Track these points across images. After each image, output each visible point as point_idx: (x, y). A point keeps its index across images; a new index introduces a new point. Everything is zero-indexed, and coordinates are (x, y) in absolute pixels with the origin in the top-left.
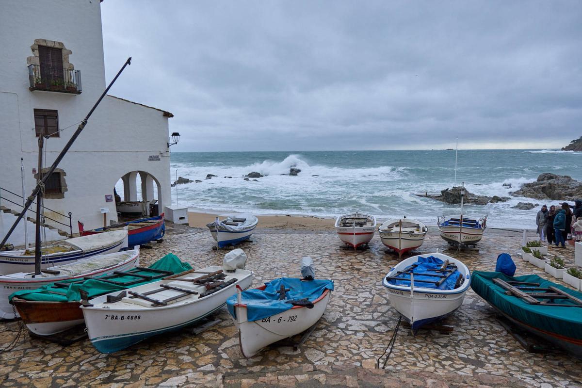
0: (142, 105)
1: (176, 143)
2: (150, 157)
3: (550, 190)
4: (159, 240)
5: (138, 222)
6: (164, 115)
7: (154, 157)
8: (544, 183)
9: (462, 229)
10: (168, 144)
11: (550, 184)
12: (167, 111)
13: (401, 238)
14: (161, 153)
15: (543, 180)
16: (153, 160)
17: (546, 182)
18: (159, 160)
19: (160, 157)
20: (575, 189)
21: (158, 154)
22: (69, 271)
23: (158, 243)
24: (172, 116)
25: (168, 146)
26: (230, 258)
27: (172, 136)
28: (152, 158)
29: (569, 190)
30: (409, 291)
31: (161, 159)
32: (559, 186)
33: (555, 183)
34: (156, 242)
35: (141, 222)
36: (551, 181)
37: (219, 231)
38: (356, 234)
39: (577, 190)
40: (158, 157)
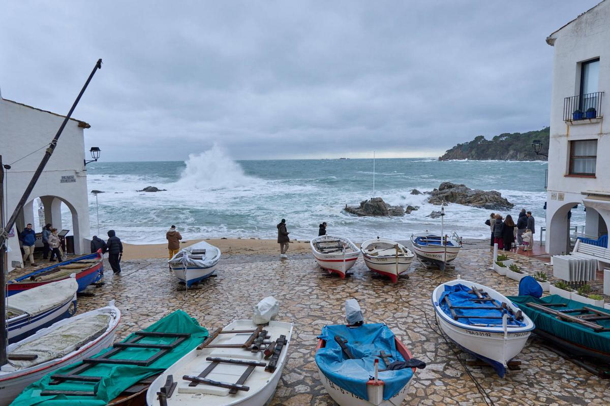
0: (50, 112)
1: (96, 160)
2: (63, 177)
3: (452, 198)
4: (99, 284)
5: (68, 264)
6: (79, 126)
7: (69, 177)
8: (447, 192)
9: (447, 249)
10: (85, 161)
11: (452, 193)
12: (82, 121)
13: (399, 263)
14: (77, 173)
15: (444, 189)
16: (66, 181)
17: (448, 191)
18: (74, 181)
19: (75, 177)
20: (472, 197)
21: (72, 174)
22: (47, 351)
23: (97, 287)
24: (89, 127)
25: (85, 164)
26: (264, 310)
27: (91, 151)
28: (65, 180)
29: (468, 198)
30: (502, 333)
31: (77, 180)
32: (459, 194)
33: (456, 192)
34: (95, 286)
35: (71, 263)
36: (452, 190)
37: (188, 268)
38: (346, 260)
39: (475, 198)
40: (72, 177)
